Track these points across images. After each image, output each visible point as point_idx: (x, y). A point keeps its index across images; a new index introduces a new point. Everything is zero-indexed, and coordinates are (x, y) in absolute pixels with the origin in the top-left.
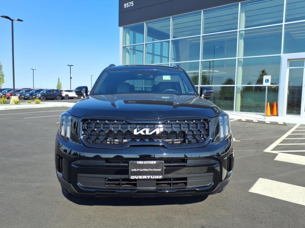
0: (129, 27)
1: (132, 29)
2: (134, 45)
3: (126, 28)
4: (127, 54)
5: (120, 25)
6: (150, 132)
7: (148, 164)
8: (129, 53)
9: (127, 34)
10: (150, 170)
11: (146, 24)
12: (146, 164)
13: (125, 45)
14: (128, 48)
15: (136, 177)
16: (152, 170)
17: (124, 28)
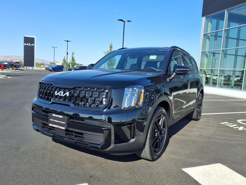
0: (212, 16)
1: (214, 17)
2: (216, 31)
3: (209, 17)
4: (208, 40)
5: (203, 16)
6: (63, 94)
7: (58, 117)
8: (209, 40)
9: (210, 23)
10: (59, 121)
11: (228, 12)
12: (57, 117)
13: (207, 32)
14: (209, 35)
15: (52, 125)
16: (60, 122)
17: (207, 18)
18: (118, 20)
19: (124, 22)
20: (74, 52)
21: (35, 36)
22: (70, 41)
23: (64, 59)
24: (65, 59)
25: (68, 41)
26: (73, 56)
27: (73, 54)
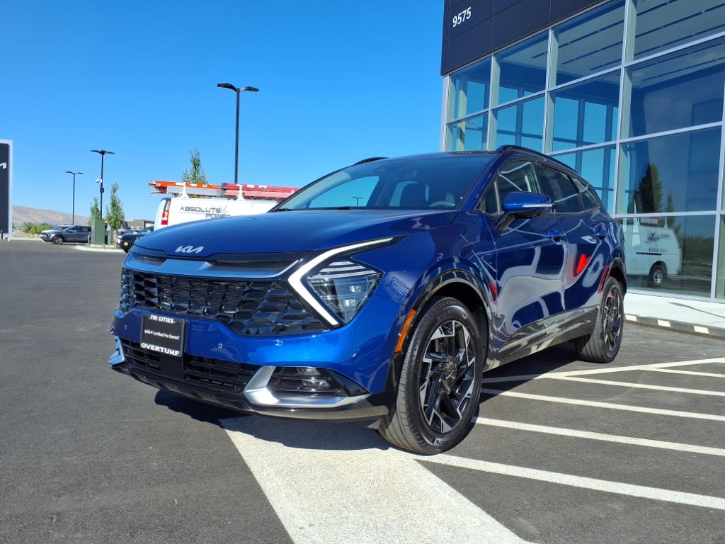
13: (456, 117)
18: (219, 85)
19: (237, 91)
20: (118, 185)
21: (10, 139)
22: (109, 153)
23: (93, 206)
24: (96, 206)
25: (103, 153)
26: (116, 194)
27: (114, 190)
